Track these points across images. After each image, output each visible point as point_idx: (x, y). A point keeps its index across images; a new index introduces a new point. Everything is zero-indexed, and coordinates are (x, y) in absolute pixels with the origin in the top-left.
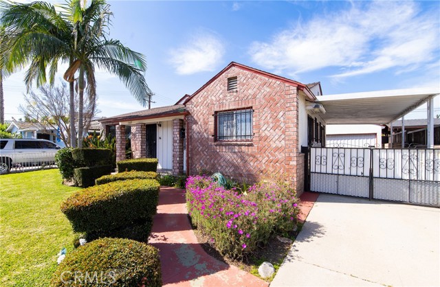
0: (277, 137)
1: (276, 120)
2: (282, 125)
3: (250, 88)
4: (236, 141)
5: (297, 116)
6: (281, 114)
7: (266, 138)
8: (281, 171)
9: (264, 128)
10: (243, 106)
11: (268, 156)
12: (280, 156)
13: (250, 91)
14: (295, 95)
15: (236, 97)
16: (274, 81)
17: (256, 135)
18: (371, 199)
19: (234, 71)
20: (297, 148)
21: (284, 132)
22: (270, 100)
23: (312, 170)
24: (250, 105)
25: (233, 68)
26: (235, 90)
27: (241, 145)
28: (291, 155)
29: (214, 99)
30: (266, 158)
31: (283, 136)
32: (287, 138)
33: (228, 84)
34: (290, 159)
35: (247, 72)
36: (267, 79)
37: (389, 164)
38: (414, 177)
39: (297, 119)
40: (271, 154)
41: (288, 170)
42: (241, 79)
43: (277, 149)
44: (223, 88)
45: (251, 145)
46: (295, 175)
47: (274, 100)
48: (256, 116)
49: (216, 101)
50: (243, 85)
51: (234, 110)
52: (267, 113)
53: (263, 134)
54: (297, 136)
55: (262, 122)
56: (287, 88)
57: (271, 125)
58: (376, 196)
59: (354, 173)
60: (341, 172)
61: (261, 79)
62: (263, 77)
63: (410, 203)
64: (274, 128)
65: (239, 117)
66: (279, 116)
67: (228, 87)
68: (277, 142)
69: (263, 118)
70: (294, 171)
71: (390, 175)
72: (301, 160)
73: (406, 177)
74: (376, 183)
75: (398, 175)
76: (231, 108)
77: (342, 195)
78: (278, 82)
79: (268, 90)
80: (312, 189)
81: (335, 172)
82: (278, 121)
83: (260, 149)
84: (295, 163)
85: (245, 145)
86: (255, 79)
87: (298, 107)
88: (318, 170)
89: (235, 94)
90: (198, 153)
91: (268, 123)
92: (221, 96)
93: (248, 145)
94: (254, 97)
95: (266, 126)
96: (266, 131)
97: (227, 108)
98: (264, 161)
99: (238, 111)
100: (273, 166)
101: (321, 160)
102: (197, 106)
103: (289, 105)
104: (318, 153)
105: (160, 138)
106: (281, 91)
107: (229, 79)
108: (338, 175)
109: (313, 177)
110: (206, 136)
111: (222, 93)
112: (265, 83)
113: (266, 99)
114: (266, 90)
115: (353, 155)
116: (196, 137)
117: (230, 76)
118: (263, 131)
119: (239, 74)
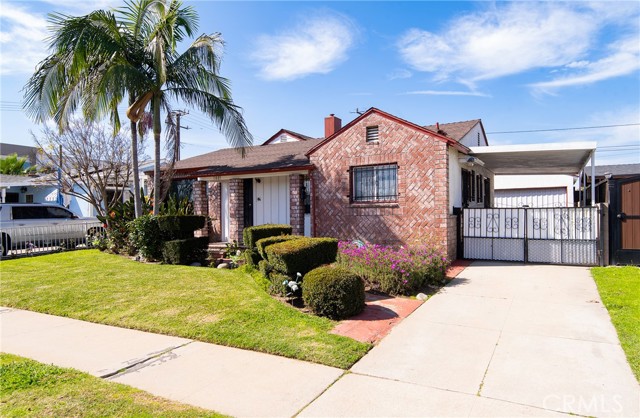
0: (425, 197)
1: (425, 178)
2: (431, 184)
3: (394, 141)
4: (378, 202)
5: (448, 174)
6: (430, 171)
7: (414, 199)
8: (431, 235)
9: (411, 188)
10: (387, 161)
11: (416, 219)
12: (429, 218)
13: (394, 144)
14: (444, 152)
15: (376, 150)
16: (422, 134)
17: (402, 195)
18: (526, 262)
19: (374, 119)
20: (448, 210)
21: (433, 192)
22: (417, 155)
23: (466, 234)
24: (394, 160)
25: (373, 115)
26: (375, 141)
27: (384, 207)
28: (442, 216)
29: (349, 150)
30: (414, 221)
31: (432, 197)
32: (436, 198)
33: (367, 134)
34: (440, 221)
35: (391, 122)
36: (414, 131)
37: (542, 224)
38: (565, 237)
39: (448, 178)
40: (419, 216)
41: (438, 234)
42: (383, 129)
43: (426, 210)
44: (361, 138)
45: (397, 207)
46: (446, 238)
47: (422, 156)
48: (401, 173)
49: (353, 153)
50: (386, 136)
51: (375, 165)
52: (414, 170)
53: (410, 194)
54: (448, 196)
55: (409, 181)
56: (436, 144)
57: (419, 184)
58: (530, 259)
59: (508, 235)
60: (496, 235)
61: (407, 132)
62: (409, 129)
63: (563, 264)
64: (423, 187)
65: (380, 173)
66: (428, 174)
67: (367, 137)
68: (426, 203)
69: (410, 176)
70: (444, 234)
71: (544, 236)
72: (453, 223)
73: (558, 237)
74: (531, 245)
75: (551, 235)
76: (371, 163)
77: (498, 260)
78: (426, 136)
79: (416, 144)
80: (466, 256)
81: (490, 235)
82: (427, 179)
83: (407, 212)
84: (445, 225)
85: (389, 207)
86: (400, 130)
87: (448, 164)
88: (472, 234)
89: (376, 146)
90: (328, 218)
91: (415, 181)
92: (358, 148)
93: (393, 207)
94: (399, 151)
95: (413, 185)
96: (413, 190)
97: (366, 163)
98: (411, 225)
99: (380, 167)
100: (422, 230)
101: (475, 223)
102: (325, 159)
103: (438, 162)
104: (472, 215)
105: (259, 199)
106: (430, 146)
107: (368, 128)
108: (493, 238)
109: (467, 242)
110: (339, 196)
111: (360, 145)
112: (411, 136)
113: (413, 154)
114: (413, 144)
115: (508, 216)
116: (325, 198)
117: (370, 124)
118: (410, 191)
119: (380, 123)
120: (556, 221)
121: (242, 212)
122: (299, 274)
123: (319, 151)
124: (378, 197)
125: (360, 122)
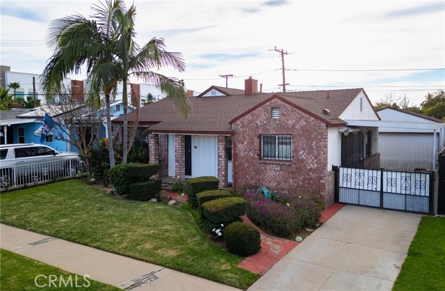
0: (311, 161)
1: (311, 147)
2: (315, 152)
3: (290, 119)
6: (314, 143)
7: (303, 160)
8: (314, 187)
9: (301, 153)
10: (285, 133)
12: (313, 175)
13: (290, 122)
15: (278, 125)
16: (309, 117)
17: (295, 157)
18: (381, 208)
19: (276, 102)
22: (305, 130)
23: (341, 185)
24: (290, 133)
25: (276, 100)
26: (277, 118)
28: (322, 175)
31: (315, 161)
34: (321, 178)
35: (288, 106)
36: (304, 114)
37: (393, 182)
38: (408, 193)
40: (306, 173)
41: (319, 187)
42: (282, 110)
43: (311, 170)
44: (267, 115)
45: (291, 165)
47: (309, 131)
48: (295, 142)
49: (261, 126)
50: (285, 115)
51: (277, 135)
52: (303, 141)
55: (300, 148)
56: (319, 124)
57: (307, 151)
58: (385, 206)
59: (370, 189)
60: (361, 188)
61: (299, 114)
62: (300, 112)
63: (407, 211)
65: (280, 141)
66: (313, 145)
68: (311, 165)
70: (323, 187)
71: (394, 191)
72: (331, 178)
73: (404, 192)
74: (385, 196)
75: (399, 191)
76: (274, 133)
77: (362, 205)
78: (312, 119)
79: (305, 123)
80: (341, 200)
81: (357, 187)
83: (298, 169)
84: (324, 181)
85: (286, 165)
86: (294, 112)
88: (345, 186)
89: (277, 122)
90: (244, 169)
91: (304, 149)
94: (293, 126)
95: (303, 151)
97: (271, 133)
98: (301, 179)
99: (280, 137)
100: (308, 183)
101: (348, 178)
102: (242, 127)
103: (319, 137)
104: (345, 172)
105: (196, 147)
106: (314, 125)
107: (272, 108)
108: (359, 189)
109: (341, 191)
110: (252, 155)
111: (266, 120)
112: (302, 117)
113: (302, 130)
114: (303, 123)
115: (370, 174)
116: (242, 155)
117: (273, 106)
118: (301, 155)
119: (280, 105)
120: (403, 181)
121: (184, 159)
122: (222, 225)
123: (239, 122)
124: (278, 157)
125: (267, 104)
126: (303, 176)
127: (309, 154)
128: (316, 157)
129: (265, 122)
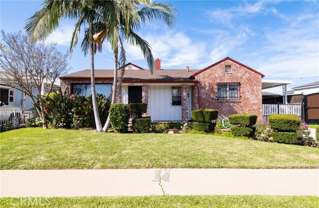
0: (253, 98)
1: (253, 90)
2: (256, 93)
4: (230, 100)
6: (255, 87)
7: (248, 99)
9: (247, 94)
10: (235, 82)
12: (255, 107)
13: (238, 74)
15: (230, 76)
17: (243, 97)
19: (229, 62)
24: (239, 82)
25: (228, 60)
26: (229, 72)
28: (260, 106)
29: (217, 75)
31: (256, 98)
32: (258, 99)
33: (226, 69)
34: (260, 109)
35: (237, 65)
40: (251, 107)
41: (259, 114)
42: (233, 67)
43: (253, 104)
44: (223, 70)
45: (241, 102)
47: (251, 80)
48: (242, 88)
49: (218, 77)
50: (235, 71)
51: (228, 83)
52: (248, 86)
55: (246, 91)
56: (257, 76)
60: (268, 115)
62: (246, 69)
68: (253, 101)
69: (246, 89)
78: (253, 73)
79: (249, 75)
83: (245, 104)
85: (236, 102)
86: (241, 69)
89: (230, 74)
91: (249, 91)
93: (239, 102)
94: (241, 78)
102: (204, 78)
103: (258, 83)
106: (255, 77)
107: (226, 66)
110: (212, 96)
111: (222, 73)
112: (246, 72)
113: (247, 80)
114: (247, 75)
115: (272, 107)
116: (204, 97)
117: (227, 64)
118: (246, 95)
119: (232, 64)
124: (229, 97)
125: (223, 63)
126: (248, 109)
127: (252, 94)
128: (256, 96)
129: (221, 75)
